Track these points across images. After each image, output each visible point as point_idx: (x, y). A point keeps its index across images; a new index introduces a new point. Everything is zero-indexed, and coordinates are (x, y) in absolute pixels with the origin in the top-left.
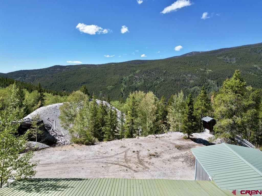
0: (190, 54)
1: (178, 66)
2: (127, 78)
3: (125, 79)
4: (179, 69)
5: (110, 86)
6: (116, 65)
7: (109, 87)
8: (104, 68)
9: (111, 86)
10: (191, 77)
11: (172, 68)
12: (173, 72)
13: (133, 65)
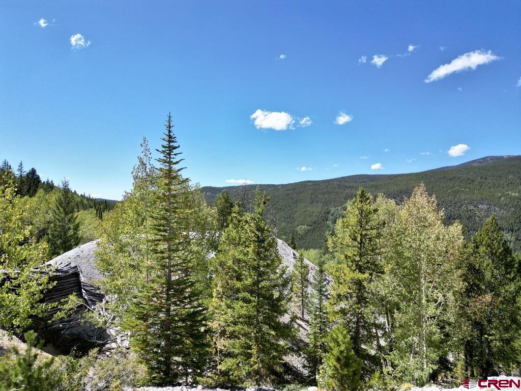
0: (480, 163)
1: (454, 187)
2: (337, 210)
3: (334, 213)
4: (457, 192)
5: (303, 227)
6: (316, 184)
7: (301, 228)
8: (291, 190)
9: (306, 226)
10: (488, 210)
11: (440, 190)
12: (443, 200)
13: (351, 184)
